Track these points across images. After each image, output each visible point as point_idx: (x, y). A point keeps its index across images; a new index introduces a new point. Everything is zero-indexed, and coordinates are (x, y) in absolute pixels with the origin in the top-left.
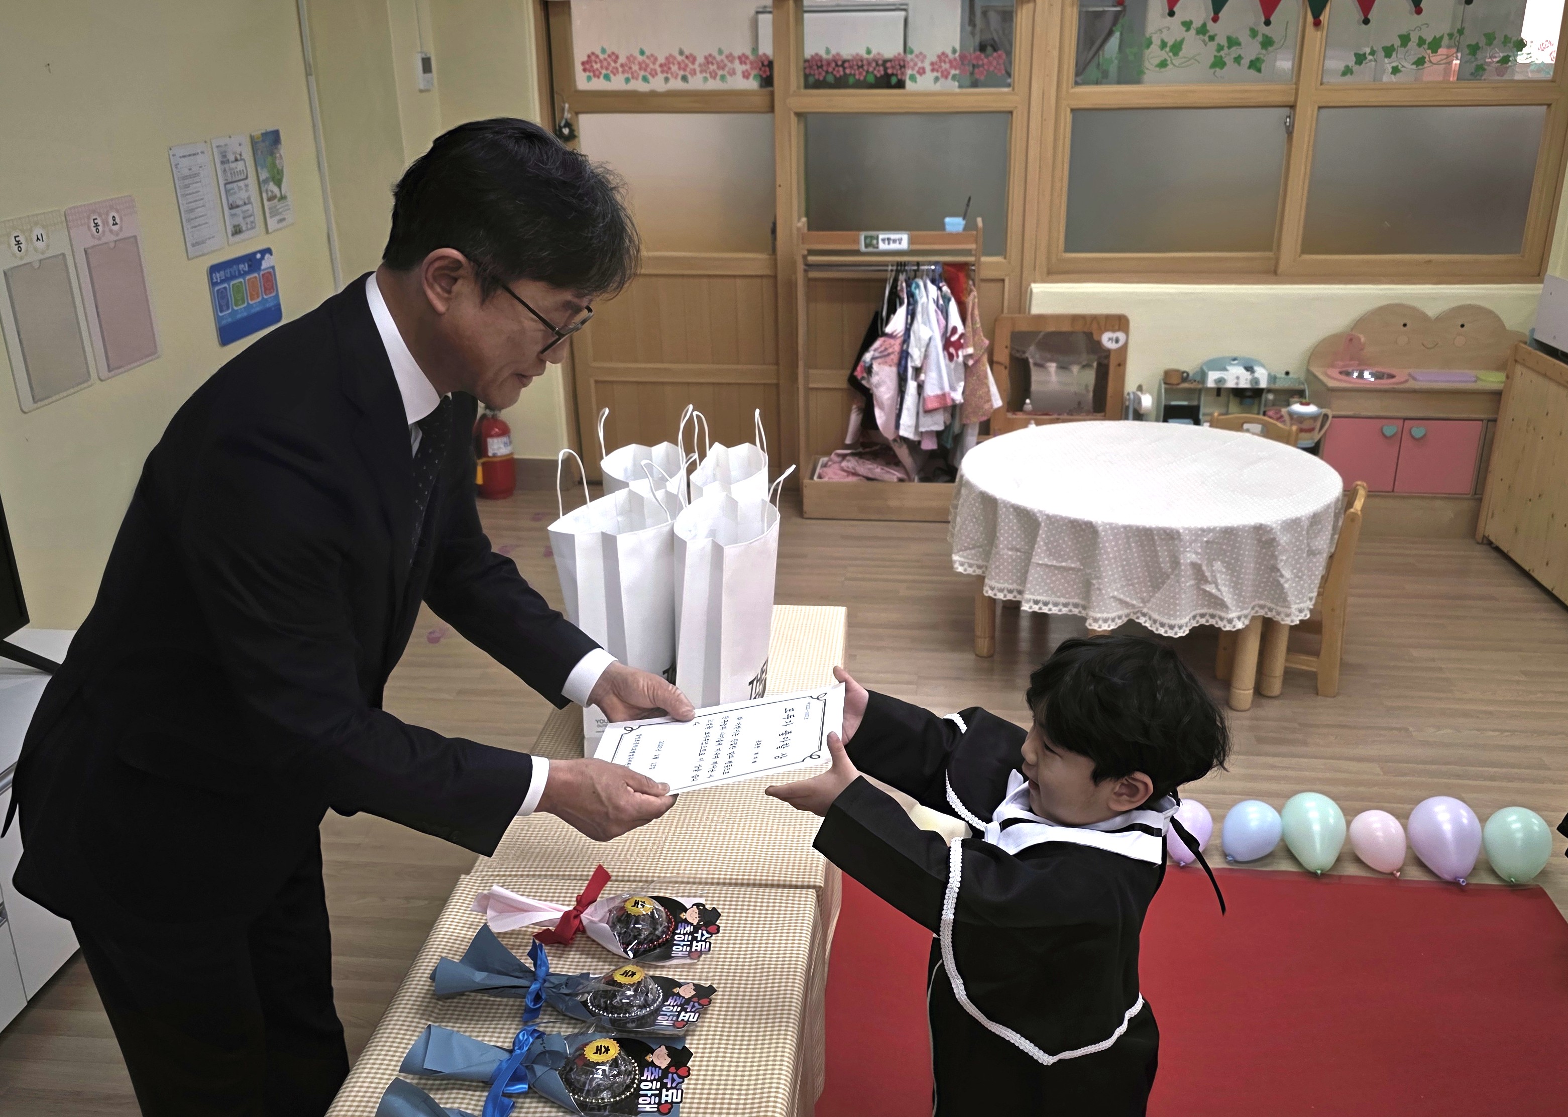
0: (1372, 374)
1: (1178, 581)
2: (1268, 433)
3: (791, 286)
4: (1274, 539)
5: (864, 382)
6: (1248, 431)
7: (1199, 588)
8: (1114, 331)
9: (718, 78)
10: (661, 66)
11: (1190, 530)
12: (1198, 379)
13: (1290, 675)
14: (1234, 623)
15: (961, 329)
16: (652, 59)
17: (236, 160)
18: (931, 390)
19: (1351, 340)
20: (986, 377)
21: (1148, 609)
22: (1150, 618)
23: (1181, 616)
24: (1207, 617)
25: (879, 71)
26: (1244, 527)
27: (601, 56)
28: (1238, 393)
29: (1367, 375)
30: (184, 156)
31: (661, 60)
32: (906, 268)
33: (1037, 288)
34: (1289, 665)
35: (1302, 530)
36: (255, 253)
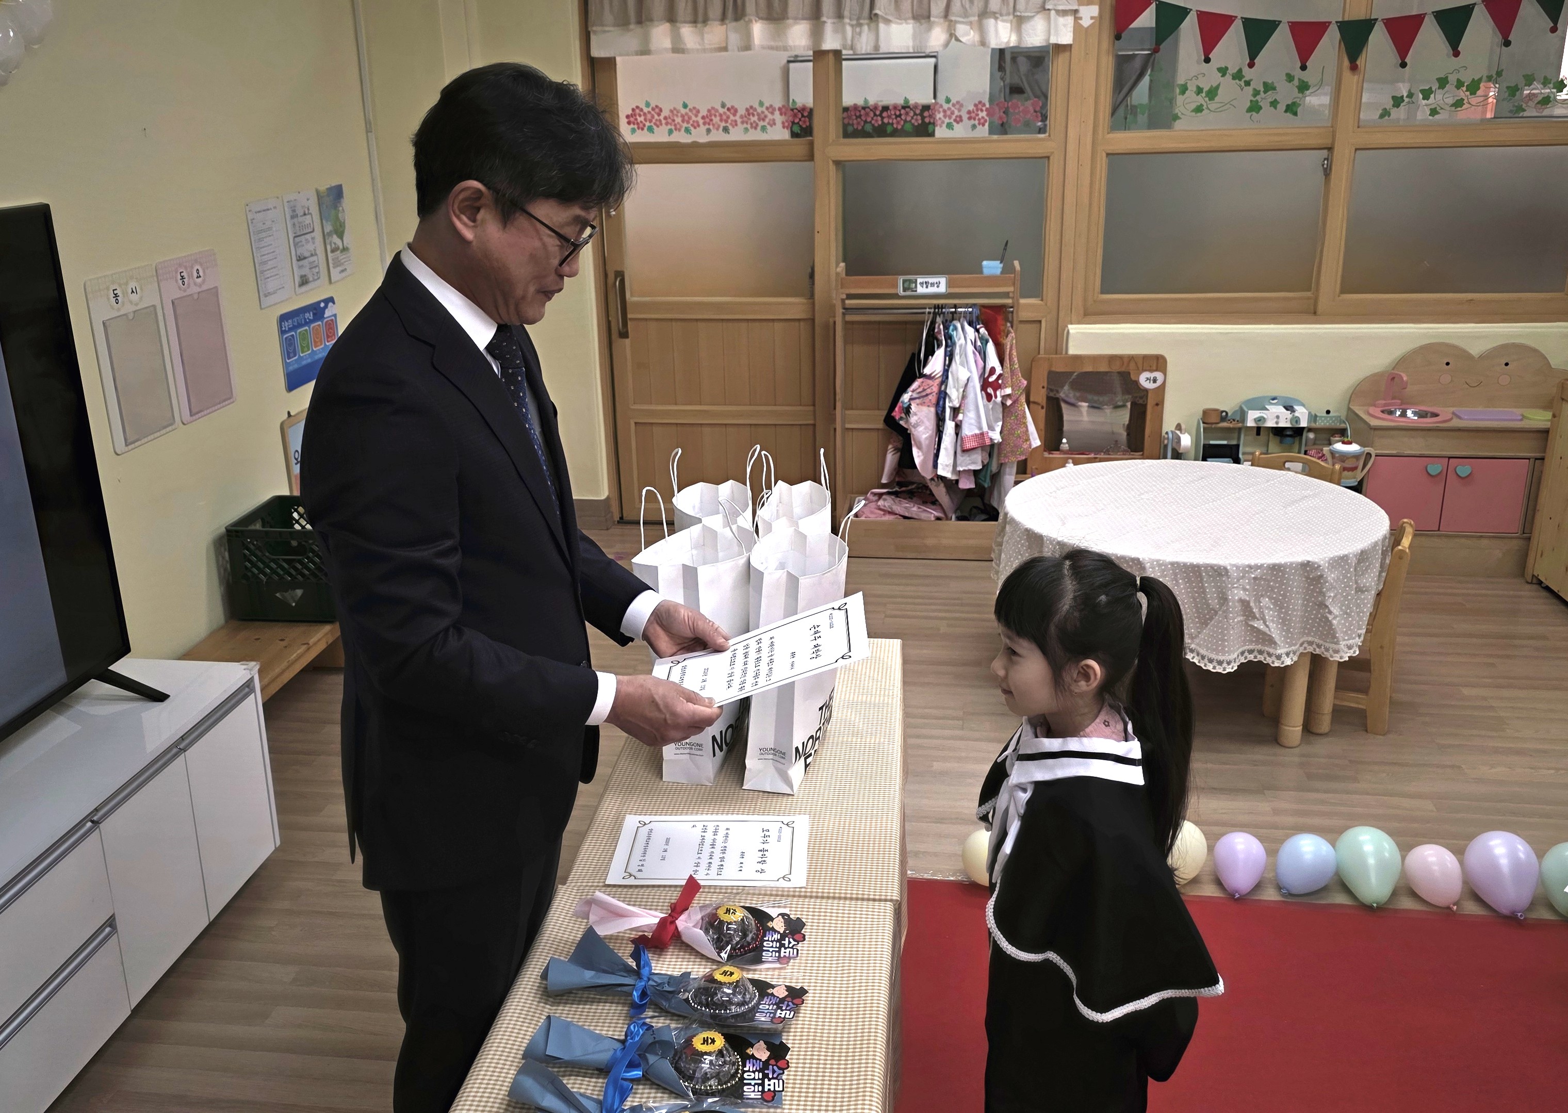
0: (1415, 413)
1: (1226, 617)
2: (1311, 471)
3: (830, 329)
4: (1321, 576)
5: (902, 423)
6: (1289, 469)
7: (1247, 625)
8: (1151, 371)
9: (759, 128)
10: (703, 118)
11: (1237, 567)
12: (1238, 418)
13: (1339, 713)
14: (1282, 659)
15: (999, 370)
16: (694, 112)
17: (305, 214)
18: (969, 430)
19: (1393, 378)
20: (1025, 417)
21: (1198, 644)
22: (1198, 655)
23: (1229, 652)
24: (1256, 653)
25: (917, 120)
26: (1292, 564)
27: (646, 110)
28: (1278, 432)
29: (1409, 413)
30: (259, 212)
31: (704, 112)
32: (944, 310)
33: (1073, 329)
34: (1338, 702)
35: (1350, 567)
36: (319, 302)
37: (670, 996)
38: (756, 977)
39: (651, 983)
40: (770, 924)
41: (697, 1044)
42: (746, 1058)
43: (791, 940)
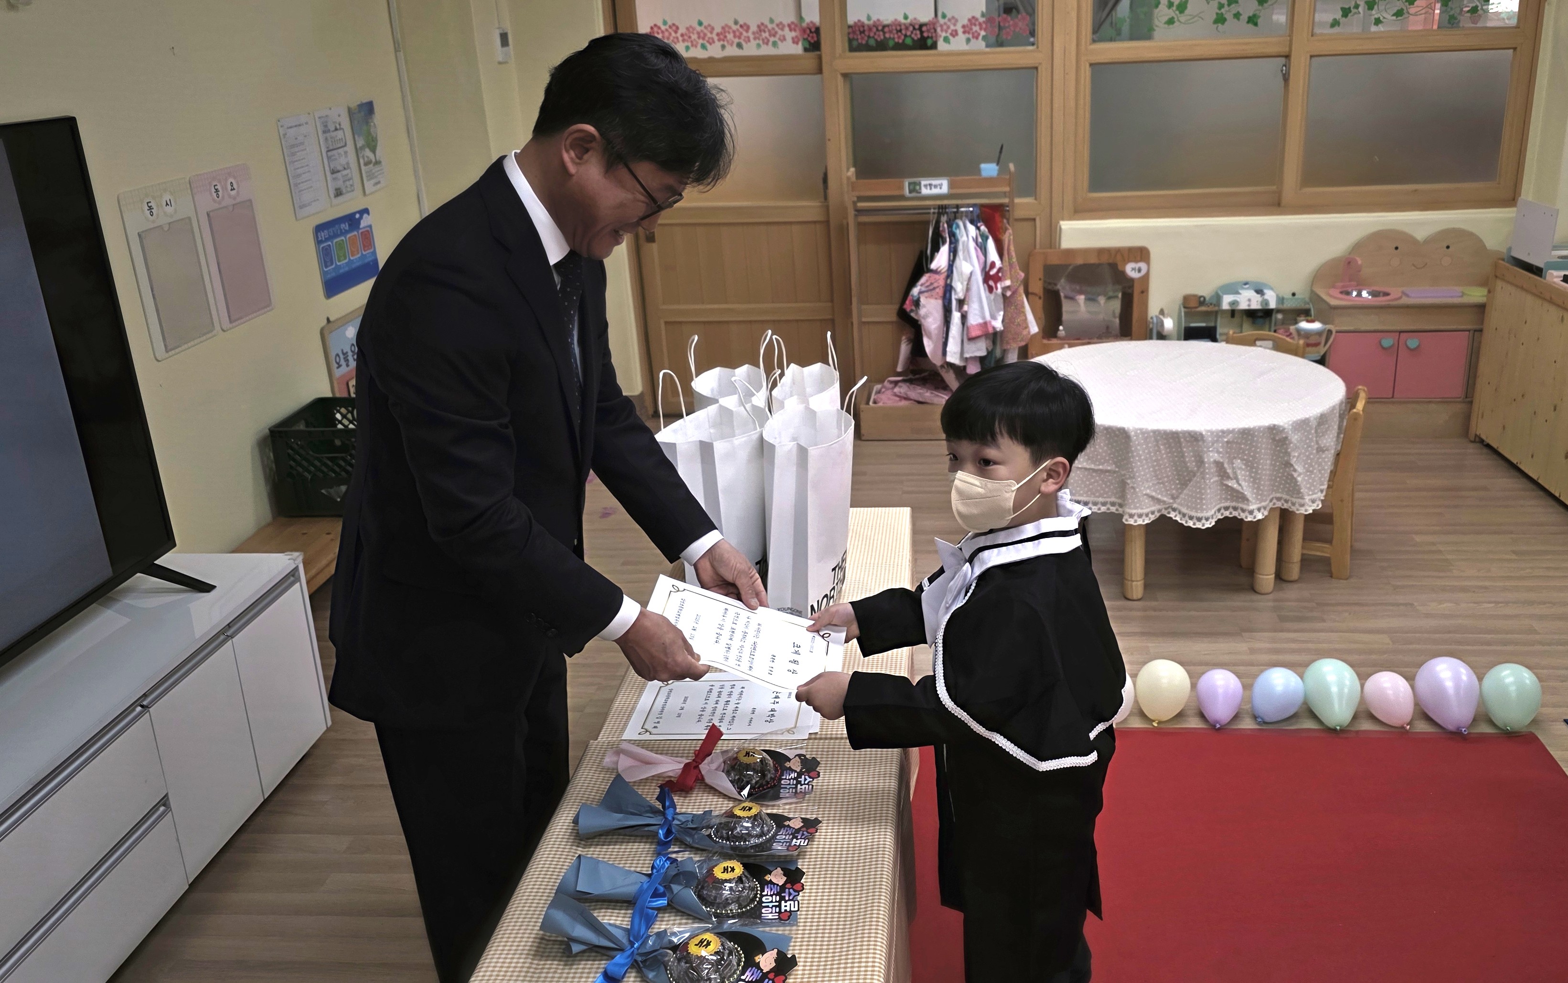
0: (1369, 293)
1: (1203, 478)
2: (1279, 347)
3: (843, 230)
4: (1286, 438)
5: (913, 315)
6: (1261, 346)
7: (1222, 484)
8: (1136, 261)
9: (770, 43)
10: (718, 34)
11: (1212, 432)
12: (1214, 302)
13: (1306, 561)
14: (1255, 514)
15: (998, 264)
16: (709, 29)
17: (336, 129)
18: (974, 320)
19: (1349, 263)
20: (1023, 307)
21: (1179, 504)
22: (1180, 513)
23: (1207, 510)
24: (1231, 510)
25: (916, 34)
26: (1260, 427)
27: (663, 28)
28: (1251, 314)
29: (1365, 294)
30: (291, 127)
31: (718, 29)
32: (947, 210)
33: (1065, 225)
34: (1305, 552)
35: (1311, 429)
36: (355, 213)
37: (694, 832)
38: (775, 811)
39: (676, 822)
40: (787, 764)
41: (718, 873)
42: (764, 883)
43: (807, 777)
